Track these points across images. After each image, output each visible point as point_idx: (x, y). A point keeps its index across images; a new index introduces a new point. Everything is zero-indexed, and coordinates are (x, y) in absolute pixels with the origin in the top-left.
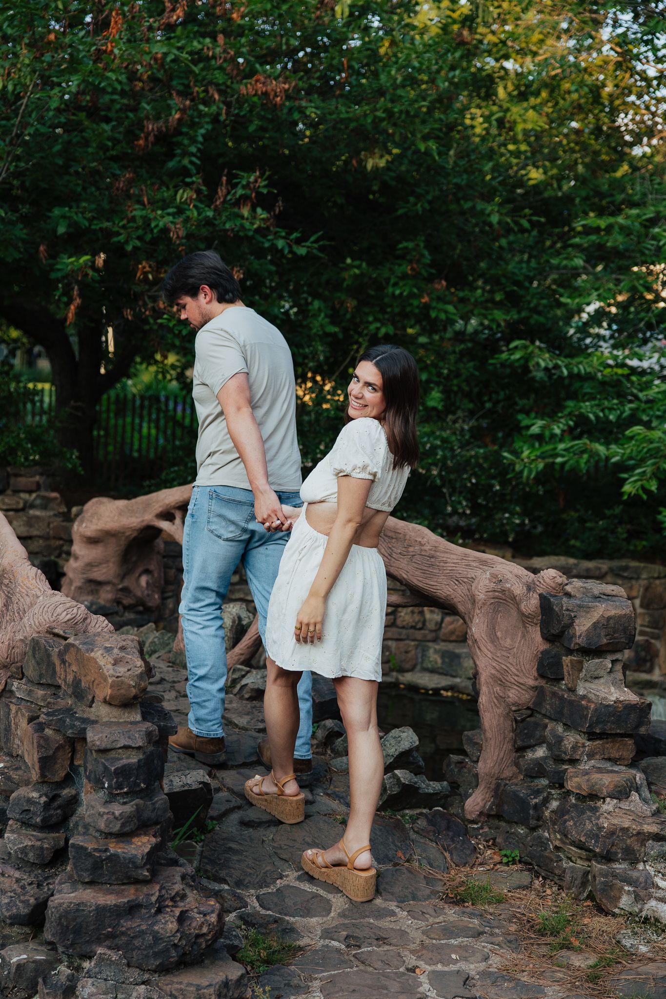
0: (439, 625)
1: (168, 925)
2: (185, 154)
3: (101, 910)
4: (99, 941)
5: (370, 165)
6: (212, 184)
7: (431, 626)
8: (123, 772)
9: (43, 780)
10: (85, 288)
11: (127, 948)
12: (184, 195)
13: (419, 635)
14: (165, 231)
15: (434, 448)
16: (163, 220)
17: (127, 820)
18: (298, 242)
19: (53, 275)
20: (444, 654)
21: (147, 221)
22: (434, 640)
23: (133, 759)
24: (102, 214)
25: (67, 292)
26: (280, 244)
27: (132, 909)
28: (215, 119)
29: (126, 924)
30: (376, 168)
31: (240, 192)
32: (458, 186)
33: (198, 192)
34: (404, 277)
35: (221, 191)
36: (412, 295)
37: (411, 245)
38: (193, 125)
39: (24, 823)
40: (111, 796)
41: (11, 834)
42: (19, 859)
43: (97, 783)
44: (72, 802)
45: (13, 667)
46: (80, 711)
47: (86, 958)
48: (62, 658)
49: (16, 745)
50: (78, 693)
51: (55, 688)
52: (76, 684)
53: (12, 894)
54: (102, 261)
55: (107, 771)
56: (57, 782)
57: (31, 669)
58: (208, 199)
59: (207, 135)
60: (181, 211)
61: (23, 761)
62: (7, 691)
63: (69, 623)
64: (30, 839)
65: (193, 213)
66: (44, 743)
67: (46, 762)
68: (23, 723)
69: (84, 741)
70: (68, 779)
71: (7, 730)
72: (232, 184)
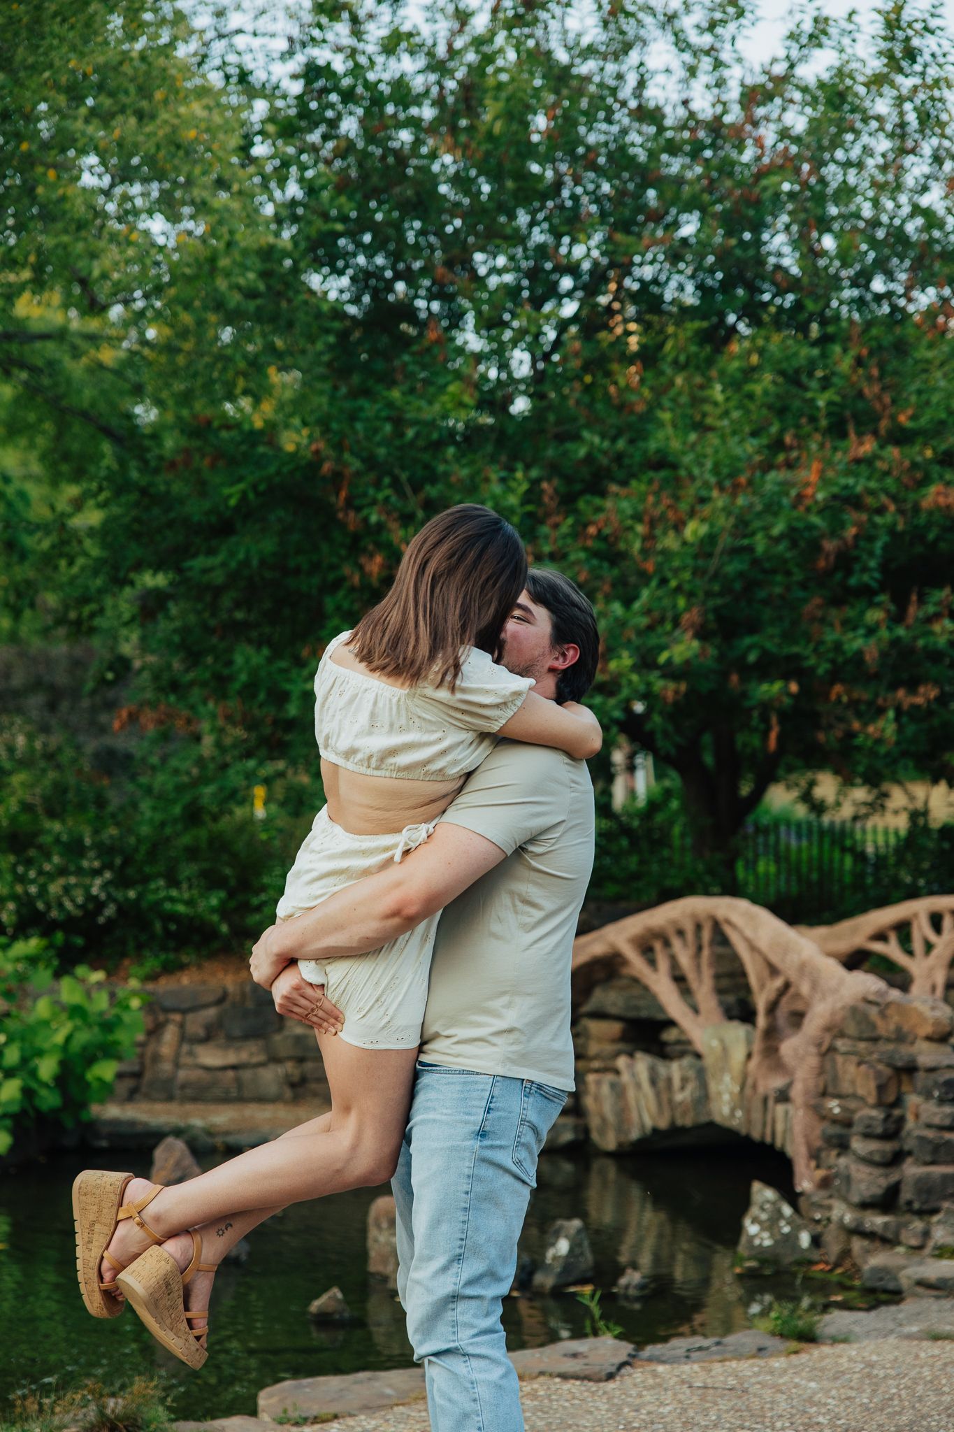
2: (865, 569)
4: (945, 1199)
6: (901, 603)
8: (948, 1083)
9: (879, 1105)
10: (784, 717)
12: (874, 615)
14: (859, 654)
16: (855, 642)
19: (747, 704)
21: (838, 647)
24: (789, 637)
25: (765, 719)
28: (892, 531)
31: (931, 609)
33: (888, 611)
35: (912, 610)
38: (871, 539)
39: (867, 1136)
40: (942, 1101)
41: (858, 1145)
42: (867, 1161)
43: (928, 1095)
44: (901, 1120)
45: (835, 1030)
46: (905, 1050)
47: (935, 1211)
48: (883, 1014)
49: (846, 1087)
50: (900, 1037)
51: (875, 1040)
52: (899, 1030)
53: (868, 1182)
54: (794, 687)
55: (936, 1085)
56: (891, 1104)
57: (851, 1029)
58: (898, 618)
59: (885, 548)
60: (871, 631)
61: (854, 1096)
62: (832, 1049)
63: (879, 993)
64: (874, 1146)
65: (884, 633)
66: (878, 1074)
67: (881, 1089)
68: (852, 1069)
69: (910, 1069)
70: (898, 1102)
71: (835, 1078)
72: (922, 601)
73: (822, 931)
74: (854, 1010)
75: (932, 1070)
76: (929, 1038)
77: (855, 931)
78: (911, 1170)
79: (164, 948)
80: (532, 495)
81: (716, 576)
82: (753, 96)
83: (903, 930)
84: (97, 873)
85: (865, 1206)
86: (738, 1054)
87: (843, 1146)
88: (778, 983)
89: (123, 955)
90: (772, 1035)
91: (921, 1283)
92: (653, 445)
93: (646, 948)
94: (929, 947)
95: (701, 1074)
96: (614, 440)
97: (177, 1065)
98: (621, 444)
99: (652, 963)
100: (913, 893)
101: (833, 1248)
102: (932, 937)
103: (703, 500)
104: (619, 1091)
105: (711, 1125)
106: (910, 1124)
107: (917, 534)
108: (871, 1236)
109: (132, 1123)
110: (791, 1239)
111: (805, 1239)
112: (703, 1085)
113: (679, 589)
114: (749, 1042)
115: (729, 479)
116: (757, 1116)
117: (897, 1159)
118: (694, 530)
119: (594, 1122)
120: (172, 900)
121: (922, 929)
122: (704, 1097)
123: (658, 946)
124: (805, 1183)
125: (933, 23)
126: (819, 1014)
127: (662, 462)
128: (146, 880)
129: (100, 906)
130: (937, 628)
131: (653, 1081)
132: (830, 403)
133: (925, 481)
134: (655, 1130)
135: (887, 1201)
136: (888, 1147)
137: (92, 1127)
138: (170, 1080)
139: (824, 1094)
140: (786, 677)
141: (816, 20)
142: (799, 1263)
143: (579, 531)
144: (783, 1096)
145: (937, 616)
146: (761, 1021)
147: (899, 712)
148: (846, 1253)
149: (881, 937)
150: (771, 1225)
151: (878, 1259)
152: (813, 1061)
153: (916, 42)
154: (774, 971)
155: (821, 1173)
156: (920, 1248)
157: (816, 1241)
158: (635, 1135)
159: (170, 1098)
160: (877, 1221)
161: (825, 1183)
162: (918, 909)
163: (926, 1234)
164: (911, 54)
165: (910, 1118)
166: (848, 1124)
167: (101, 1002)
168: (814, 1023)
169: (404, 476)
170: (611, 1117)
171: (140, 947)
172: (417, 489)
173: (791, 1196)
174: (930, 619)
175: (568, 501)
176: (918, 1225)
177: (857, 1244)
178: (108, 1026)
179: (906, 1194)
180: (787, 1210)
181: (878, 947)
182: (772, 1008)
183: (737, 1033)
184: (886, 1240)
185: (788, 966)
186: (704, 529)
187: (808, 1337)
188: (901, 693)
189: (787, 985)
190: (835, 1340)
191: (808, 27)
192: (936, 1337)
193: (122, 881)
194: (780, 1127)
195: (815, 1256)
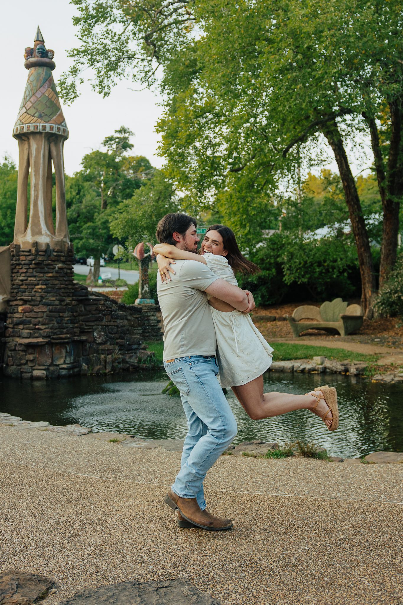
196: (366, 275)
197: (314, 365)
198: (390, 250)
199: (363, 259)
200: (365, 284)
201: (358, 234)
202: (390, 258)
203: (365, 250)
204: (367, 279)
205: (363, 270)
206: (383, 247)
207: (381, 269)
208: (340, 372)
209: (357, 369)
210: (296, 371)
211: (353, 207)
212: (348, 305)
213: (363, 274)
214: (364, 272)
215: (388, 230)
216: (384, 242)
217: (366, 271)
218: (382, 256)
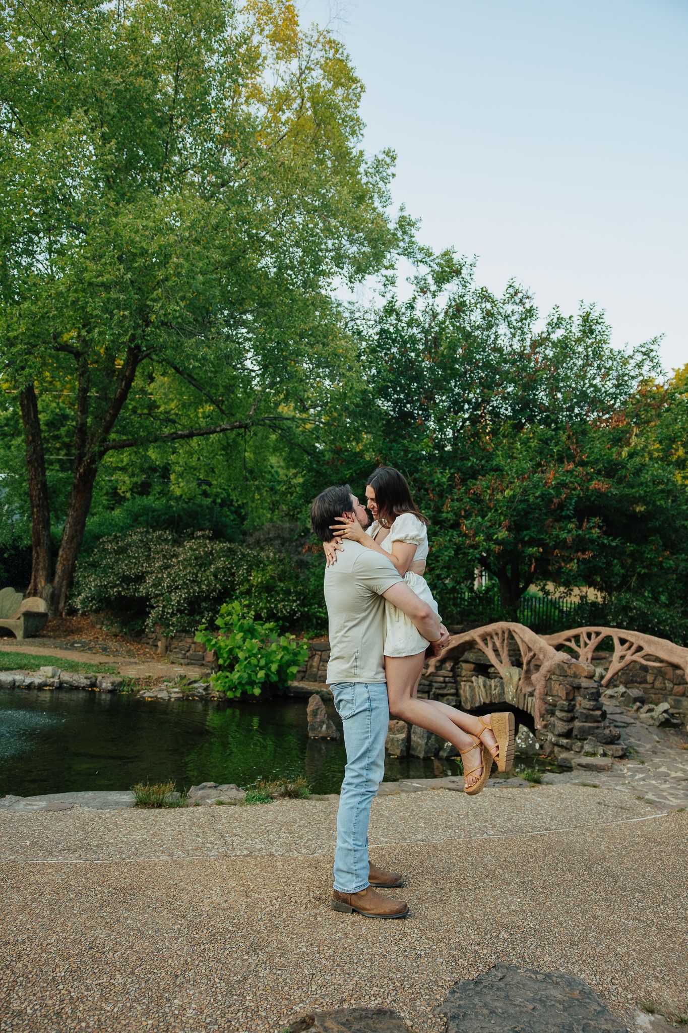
0: (672, 689)
1: (607, 732)
2: (568, 509)
3: (589, 727)
4: (589, 735)
5: (637, 510)
6: (581, 522)
7: (669, 689)
8: (592, 693)
9: (567, 699)
10: (537, 560)
11: (596, 737)
12: (571, 526)
13: (664, 692)
14: (565, 539)
15: (667, 619)
16: (563, 535)
17: (594, 706)
18: (612, 540)
19: (524, 555)
20: (675, 700)
21: (557, 536)
22: (671, 695)
23: (595, 691)
24: (540, 532)
25: (530, 561)
26: (605, 541)
27: (598, 728)
28: (578, 496)
29: (596, 731)
30: (640, 511)
31: (592, 525)
32: (673, 515)
33: (576, 525)
34: (652, 550)
35: (585, 524)
36: (655, 557)
37: (654, 538)
38: (571, 499)
39: (561, 710)
40: (589, 700)
41: (558, 713)
42: (561, 719)
43: (585, 698)
44: (574, 706)
45: (551, 672)
46: (576, 681)
47: (586, 739)
48: (569, 667)
49: (555, 693)
50: (575, 676)
51: (566, 676)
52: (575, 673)
53: (561, 727)
54: (541, 550)
55: (588, 694)
56: (571, 699)
57: (557, 672)
58: (580, 527)
59: (576, 502)
60: (569, 531)
61: (558, 696)
62: (550, 679)
63: (568, 660)
64: (564, 714)
65: (574, 532)
66: (567, 689)
67: (567, 694)
68: (557, 686)
69: (579, 688)
70: (574, 699)
71: (551, 689)
72: (588, 522)
73: (548, 636)
74: (559, 665)
75: (586, 688)
76: (586, 677)
77: (559, 637)
78: (577, 724)
79: (316, 629)
80: (452, 478)
81: (514, 510)
82: (535, 344)
83: (577, 638)
84: (295, 601)
85: (559, 735)
86: (516, 678)
87: (553, 714)
88: (532, 654)
89: (302, 630)
90: (528, 672)
91: (579, 765)
92: (495, 463)
93: (484, 639)
94: (586, 644)
95: (502, 685)
96: (481, 461)
97: (318, 669)
98: (483, 462)
99: (486, 644)
100: (581, 625)
101: (548, 750)
102: (588, 641)
103: (511, 483)
104: (472, 689)
105: (505, 702)
106: (578, 707)
107: (588, 498)
108: (561, 746)
109: (302, 688)
110: (533, 746)
111: (537, 746)
112: (503, 689)
113: (501, 513)
114: (520, 674)
115: (521, 475)
116: (521, 701)
117: (572, 719)
118: (508, 493)
119: (463, 699)
120: (320, 612)
121: (584, 638)
122: (503, 693)
123: (488, 638)
124: (538, 726)
125: (600, 321)
126: (546, 666)
127: (498, 469)
128: (311, 605)
129: (295, 613)
130: (593, 531)
131: (485, 687)
132: (558, 451)
133: (591, 480)
134: (484, 703)
135: (568, 734)
136: (569, 715)
137: (288, 688)
138: (316, 674)
139: (547, 695)
140: (538, 546)
141: (558, 319)
142: (535, 754)
143: (467, 492)
144: (531, 694)
145: (594, 527)
146: (525, 667)
147: (578, 560)
148: (552, 752)
149: (569, 640)
150: (525, 740)
151: (564, 755)
152: (543, 683)
153: (593, 327)
154: (530, 649)
155: (544, 723)
156: (580, 752)
157: (541, 747)
158: (477, 705)
159: (315, 681)
160: (564, 741)
161: (545, 726)
162: (583, 631)
163: (582, 747)
164: (592, 331)
165: (578, 705)
166: (555, 706)
167: (294, 646)
168: (544, 669)
169: (407, 470)
170: (469, 698)
171: (308, 628)
172: (411, 475)
173: (533, 729)
174: (591, 528)
175: (463, 481)
176: (579, 744)
177: (556, 749)
178: (296, 654)
179: (575, 732)
180: (531, 735)
181: (567, 643)
182: (529, 663)
183: (515, 671)
184: (567, 749)
185: (536, 648)
186: (511, 493)
187: (538, 782)
188: (579, 554)
189: (535, 655)
190: (547, 783)
191: (555, 321)
192: (585, 785)
193: (303, 605)
194: (529, 705)
195: (541, 752)
196: (40, 559)
197: (43, 679)
198: (76, 531)
199: (39, 539)
200: (37, 571)
201: (38, 506)
202: (75, 540)
203: (43, 527)
204: (41, 565)
205: (37, 552)
206: (68, 526)
207: (60, 553)
208: (83, 688)
209: (113, 683)
210: (19, 687)
211: (36, 469)
212: (25, 597)
213: (38, 558)
214: (38, 555)
215: (77, 505)
216: (70, 519)
217: (41, 555)
218: (65, 538)
